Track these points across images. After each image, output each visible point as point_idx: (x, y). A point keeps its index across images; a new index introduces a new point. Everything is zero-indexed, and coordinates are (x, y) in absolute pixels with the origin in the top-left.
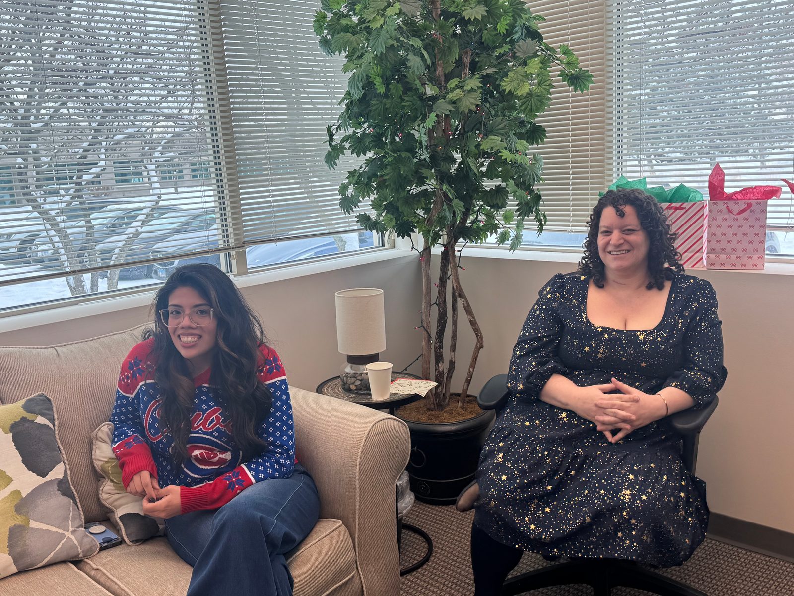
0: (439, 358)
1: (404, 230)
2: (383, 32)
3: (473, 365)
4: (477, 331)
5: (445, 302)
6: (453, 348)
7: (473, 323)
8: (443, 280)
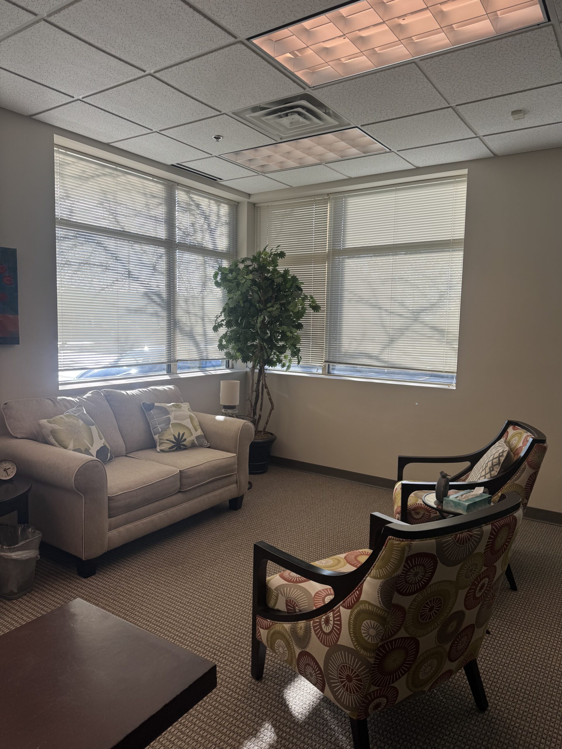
0: (255, 414)
1: (245, 360)
2: (245, 285)
3: (269, 416)
4: (272, 403)
5: (259, 390)
6: (261, 410)
7: (270, 399)
8: (259, 381)
